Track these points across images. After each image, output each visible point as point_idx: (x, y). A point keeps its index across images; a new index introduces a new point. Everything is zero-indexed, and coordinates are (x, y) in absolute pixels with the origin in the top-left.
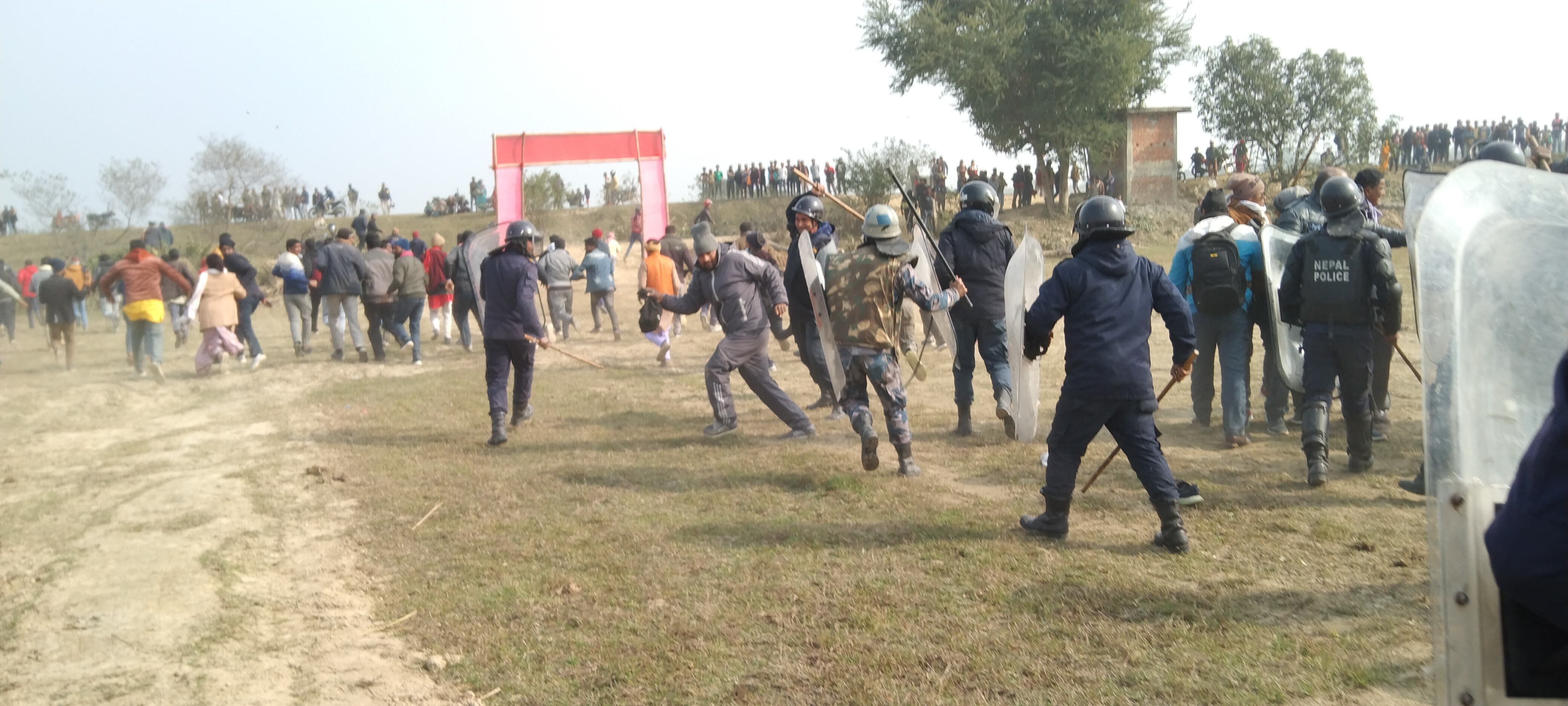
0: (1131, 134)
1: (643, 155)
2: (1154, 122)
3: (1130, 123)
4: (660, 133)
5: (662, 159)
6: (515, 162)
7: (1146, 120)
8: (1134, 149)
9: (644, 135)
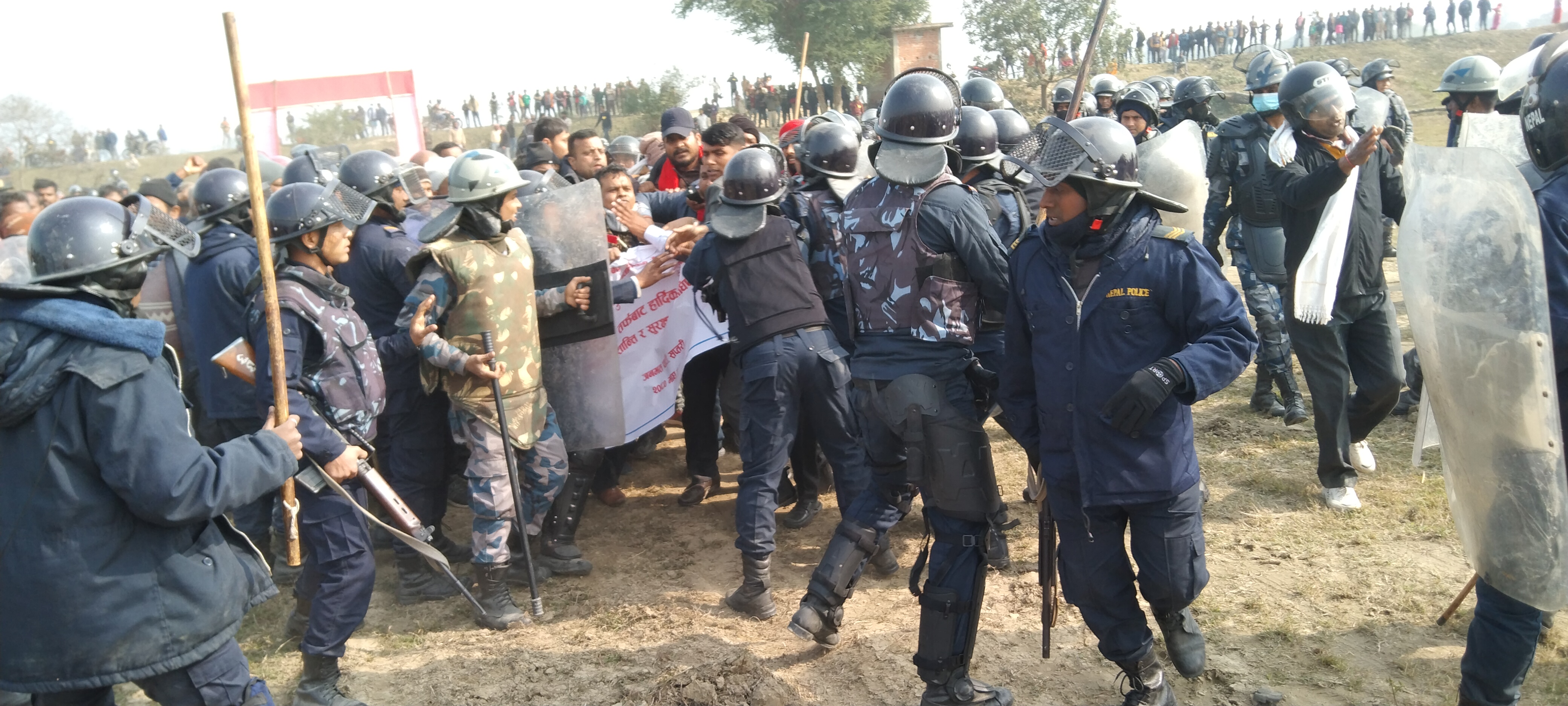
0: (897, 50)
1: (395, 93)
2: (919, 37)
3: (896, 39)
4: (410, 72)
5: (414, 96)
6: (267, 106)
7: (911, 36)
8: (902, 63)
9: (394, 75)
